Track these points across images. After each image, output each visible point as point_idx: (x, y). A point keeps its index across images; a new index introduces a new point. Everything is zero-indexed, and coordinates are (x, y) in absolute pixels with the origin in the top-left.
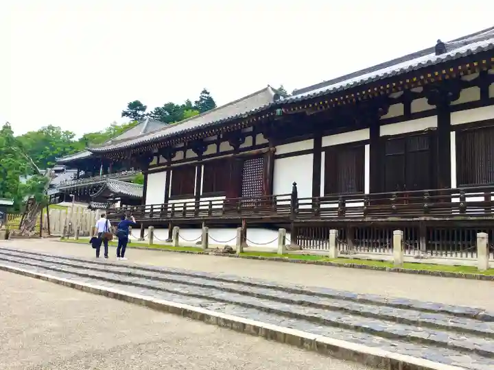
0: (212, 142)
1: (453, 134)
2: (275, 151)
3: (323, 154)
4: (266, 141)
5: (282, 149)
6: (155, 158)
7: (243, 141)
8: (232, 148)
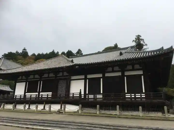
0: (46, 73)
1: (125, 78)
2: (71, 78)
3: (87, 80)
4: (67, 74)
5: (73, 78)
6: (21, 77)
7: (59, 74)
8: (54, 76)
